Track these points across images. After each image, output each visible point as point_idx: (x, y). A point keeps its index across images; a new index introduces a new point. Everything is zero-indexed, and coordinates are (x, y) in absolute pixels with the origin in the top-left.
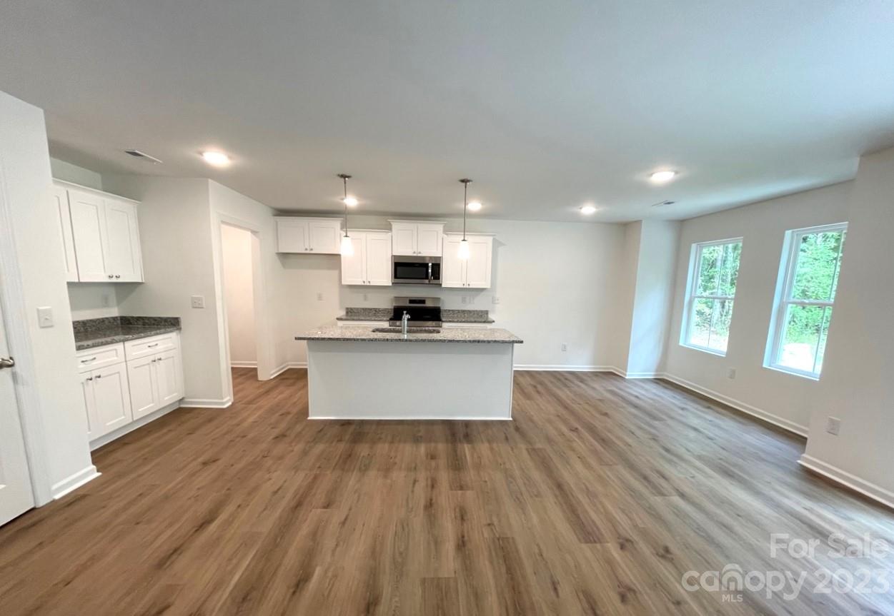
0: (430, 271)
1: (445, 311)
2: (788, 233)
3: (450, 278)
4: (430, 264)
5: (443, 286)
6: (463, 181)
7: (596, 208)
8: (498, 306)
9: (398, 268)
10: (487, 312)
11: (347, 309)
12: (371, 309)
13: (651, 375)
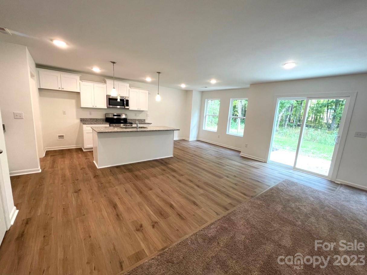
0: (125, 103)
1: (129, 119)
2: (231, 99)
3: (132, 106)
4: (125, 100)
5: (130, 109)
6: (158, 73)
7: (186, 85)
8: (148, 117)
9: (110, 101)
10: (145, 120)
11: (81, 119)
12: (94, 119)
13: (195, 139)
